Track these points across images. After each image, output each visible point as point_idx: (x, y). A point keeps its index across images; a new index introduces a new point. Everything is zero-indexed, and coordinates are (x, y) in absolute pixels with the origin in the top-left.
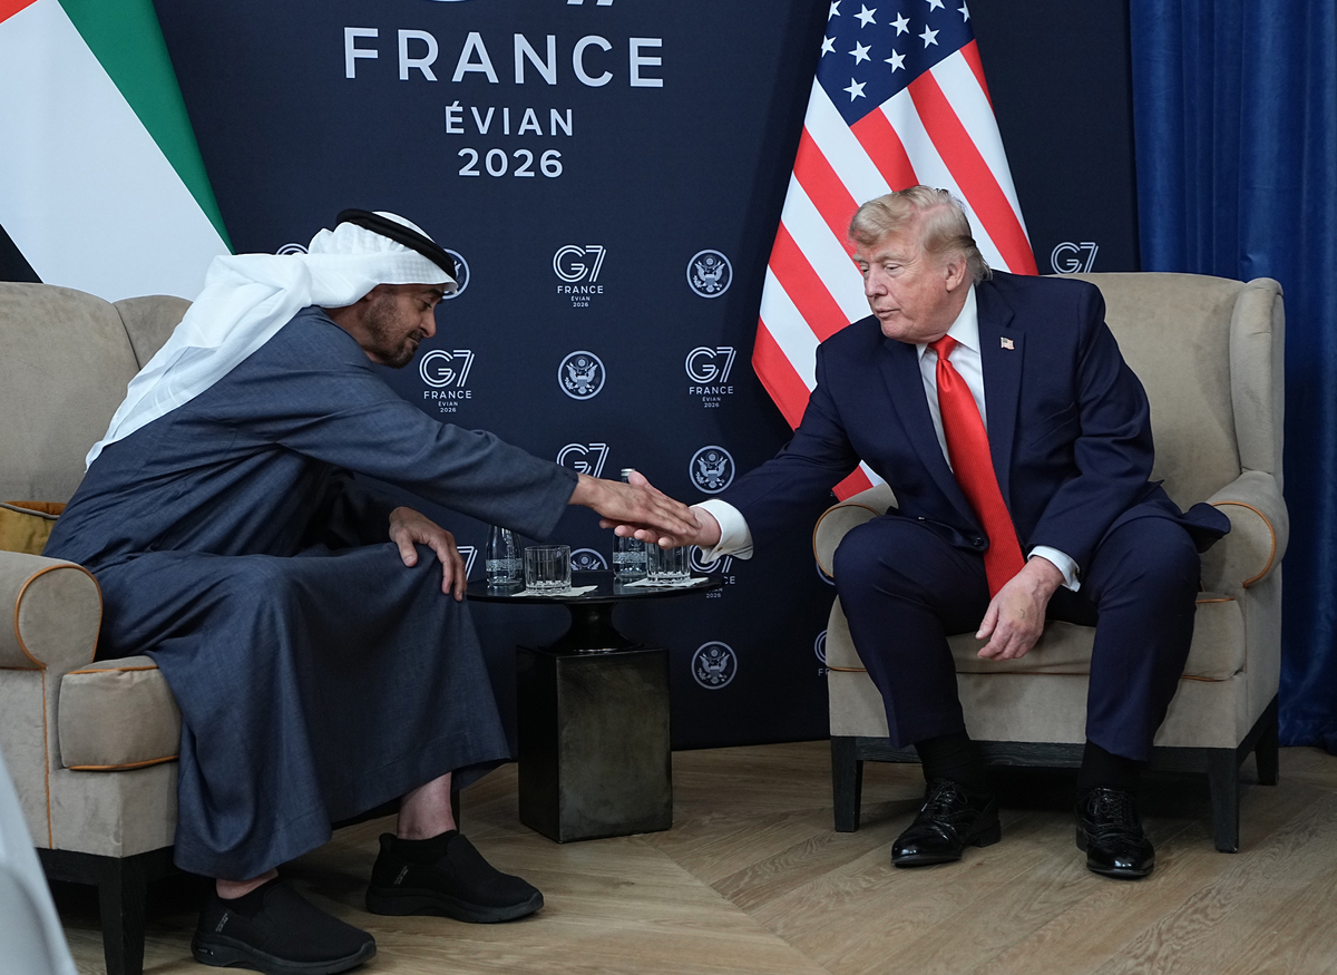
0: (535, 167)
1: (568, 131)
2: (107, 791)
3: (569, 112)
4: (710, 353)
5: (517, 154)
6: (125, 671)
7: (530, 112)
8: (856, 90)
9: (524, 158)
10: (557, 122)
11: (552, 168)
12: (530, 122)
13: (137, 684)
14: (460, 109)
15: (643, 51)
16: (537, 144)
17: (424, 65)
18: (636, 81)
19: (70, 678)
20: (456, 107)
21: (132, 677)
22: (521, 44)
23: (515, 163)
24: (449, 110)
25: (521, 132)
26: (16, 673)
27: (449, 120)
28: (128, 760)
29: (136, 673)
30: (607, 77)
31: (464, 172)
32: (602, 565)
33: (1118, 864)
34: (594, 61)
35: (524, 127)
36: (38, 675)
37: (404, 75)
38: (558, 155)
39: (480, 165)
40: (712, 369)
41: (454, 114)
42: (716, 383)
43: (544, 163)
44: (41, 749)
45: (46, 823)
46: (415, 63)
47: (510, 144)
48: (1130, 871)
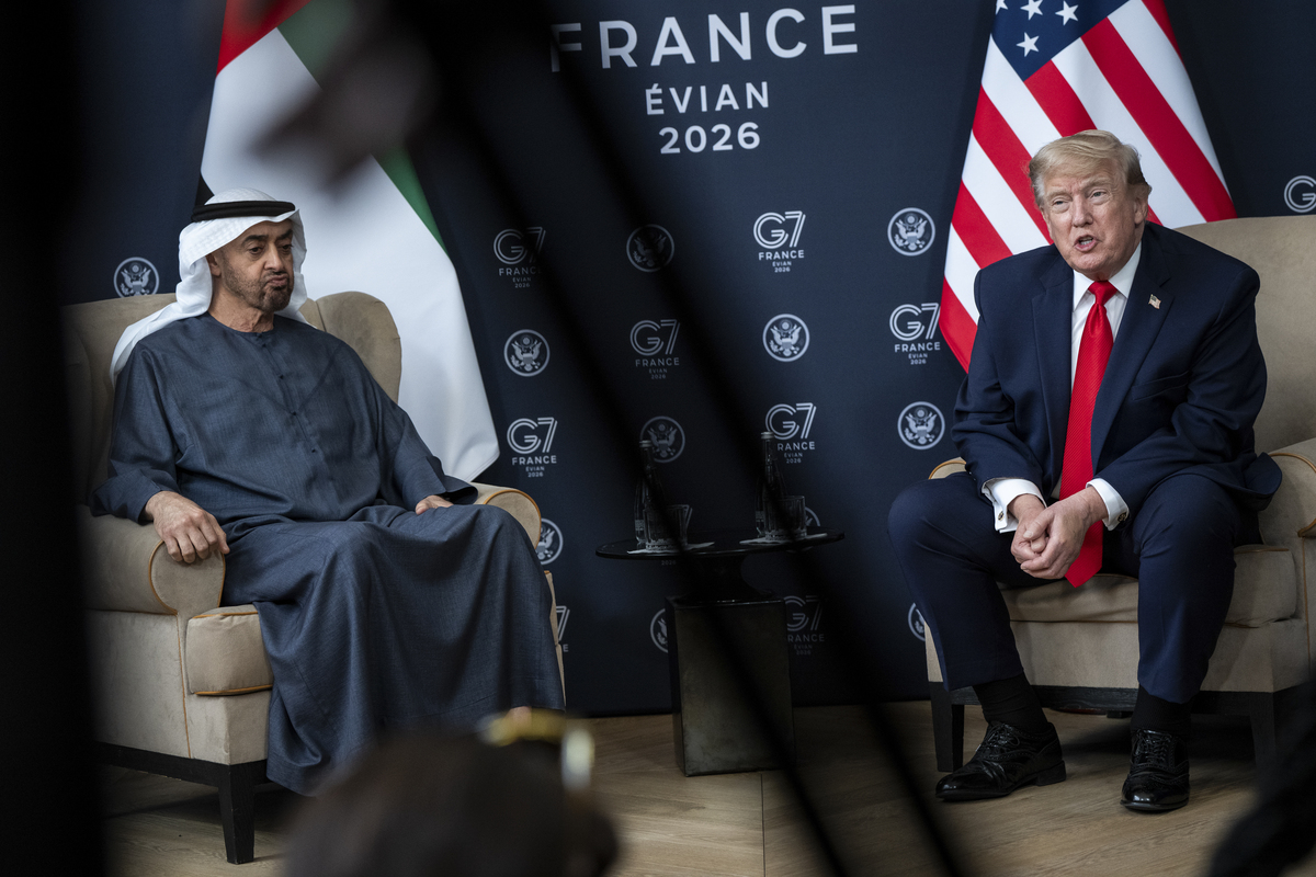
0: (733, 140)
1: (764, 102)
2: (217, 710)
3: (764, 85)
4: (914, 309)
5: (715, 129)
6: (226, 616)
7: (726, 88)
8: (1029, 44)
9: (722, 133)
10: (753, 96)
11: (749, 140)
12: (727, 97)
13: (236, 627)
14: (660, 91)
15: (836, 19)
16: (733, 118)
17: (625, 53)
18: (830, 48)
19: (193, 622)
20: (656, 90)
21: (232, 621)
22: (716, 24)
23: (714, 138)
24: (649, 93)
25: (718, 108)
26: (162, 617)
27: (650, 102)
28: (230, 687)
29: (236, 618)
30: (801, 48)
31: (666, 150)
32: (814, 520)
33: (1137, 798)
34: (787, 33)
35: (721, 102)
36: (174, 619)
37: (606, 64)
38: (754, 126)
39: (681, 143)
40: (917, 326)
41: (654, 96)
42: (922, 339)
43: (741, 135)
44: (178, 678)
45: (185, 738)
46: (616, 52)
47: (707, 120)
48: (1149, 805)
